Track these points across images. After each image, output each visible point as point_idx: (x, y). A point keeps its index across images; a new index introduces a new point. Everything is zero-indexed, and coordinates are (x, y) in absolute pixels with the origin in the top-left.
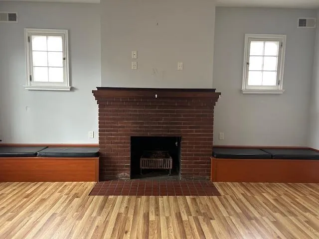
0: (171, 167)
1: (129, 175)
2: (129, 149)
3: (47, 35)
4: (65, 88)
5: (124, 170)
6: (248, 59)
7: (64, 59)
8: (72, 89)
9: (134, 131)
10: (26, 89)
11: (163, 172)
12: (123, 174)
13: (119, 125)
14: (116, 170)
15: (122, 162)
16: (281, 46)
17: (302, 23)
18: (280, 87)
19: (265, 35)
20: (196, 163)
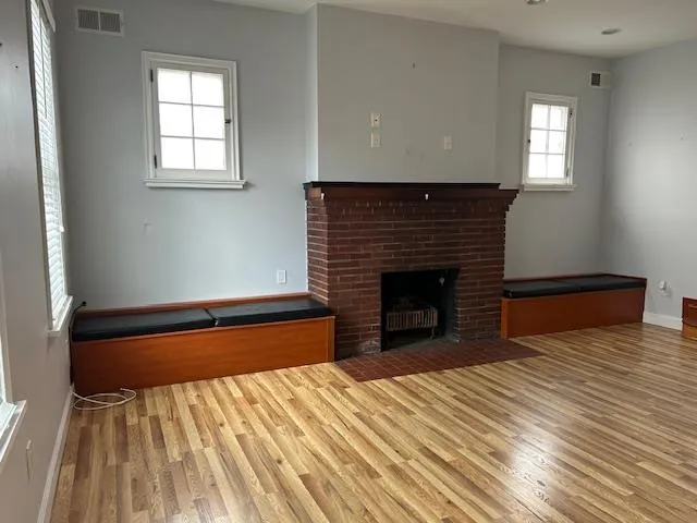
0: (436, 324)
1: (378, 344)
2: (379, 295)
3: (192, 69)
4: (231, 182)
5: (372, 336)
6: (529, 135)
7: (228, 122)
8: (246, 186)
9: (385, 262)
10: (148, 184)
11: (422, 333)
12: (368, 343)
13: (362, 252)
14: (357, 337)
15: (366, 322)
16: (570, 114)
17: (596, 80)
18: (569, 181)
19: (550, 97)
20: (481, 310)
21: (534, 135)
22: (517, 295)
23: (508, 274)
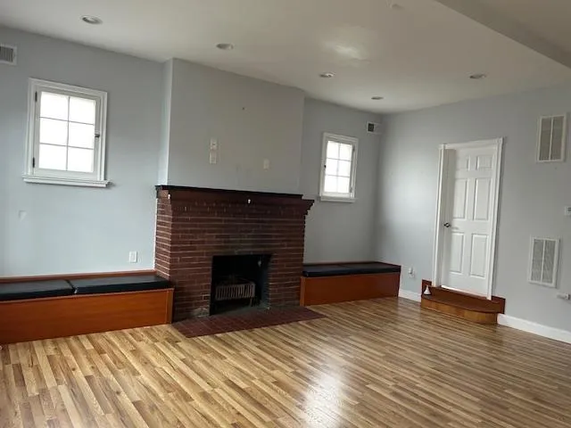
0: (253, 295)
1: (208, 310)
3: (70, 94)
4: (97, 182)
5: (203, 304)
6: (325, 162)
7: (97, 136)
8: (109, 185)
9: (217, 247)
10: (25, 180)
12: (200, 309)
14: (191, 305)
15: (199, 293)
16: (354, 150)
17: (371, 127)
18: (352, 195)
19: (341, 136)
21: (329, 163)
22: (311, 275)
23: (306, 260)
